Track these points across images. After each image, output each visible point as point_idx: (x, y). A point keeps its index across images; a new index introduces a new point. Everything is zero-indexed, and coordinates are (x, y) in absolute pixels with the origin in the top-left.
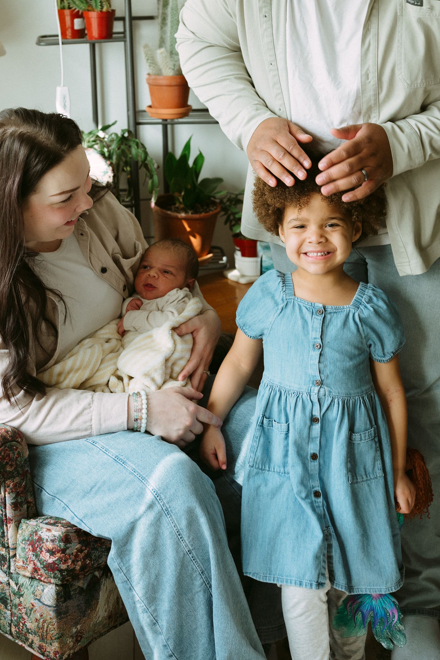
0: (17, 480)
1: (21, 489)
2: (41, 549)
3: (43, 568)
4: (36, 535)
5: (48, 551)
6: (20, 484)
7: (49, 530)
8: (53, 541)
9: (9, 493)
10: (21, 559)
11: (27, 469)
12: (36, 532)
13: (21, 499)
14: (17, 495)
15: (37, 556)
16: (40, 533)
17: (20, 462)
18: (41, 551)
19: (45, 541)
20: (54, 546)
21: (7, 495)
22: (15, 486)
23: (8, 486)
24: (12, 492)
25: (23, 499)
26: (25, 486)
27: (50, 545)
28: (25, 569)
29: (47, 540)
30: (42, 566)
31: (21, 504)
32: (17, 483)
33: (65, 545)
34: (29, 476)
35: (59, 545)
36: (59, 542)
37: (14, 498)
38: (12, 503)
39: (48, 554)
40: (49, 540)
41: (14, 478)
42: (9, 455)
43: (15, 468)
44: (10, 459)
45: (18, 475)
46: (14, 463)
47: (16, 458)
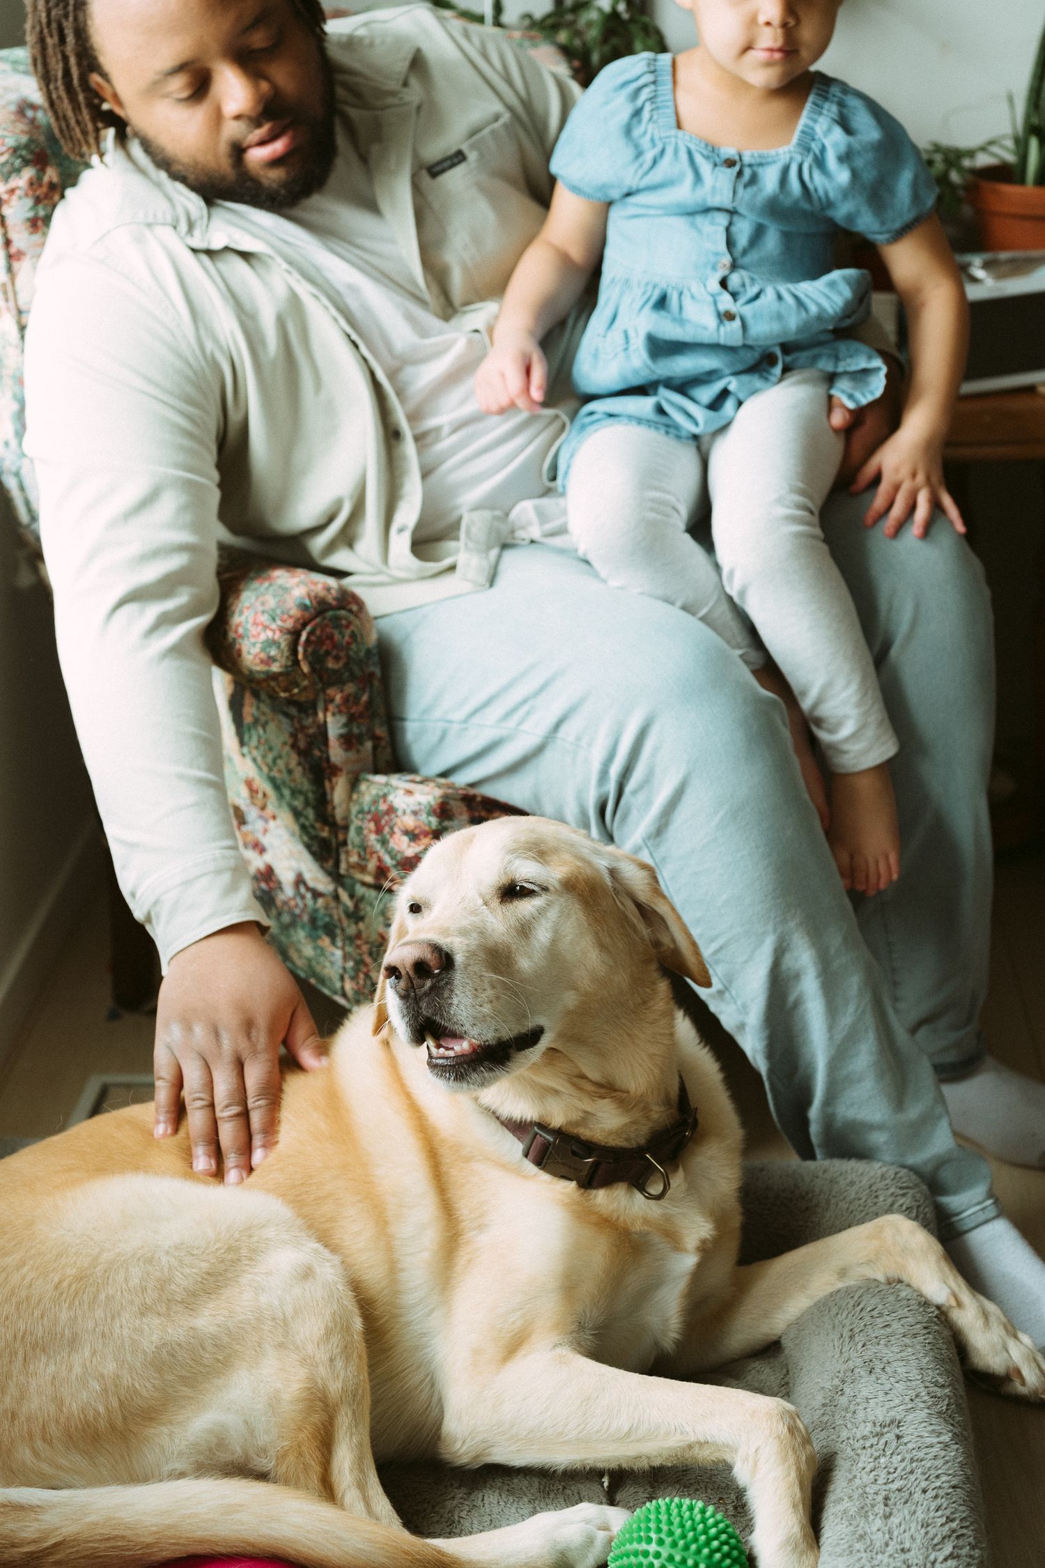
0: (350, 688)
1: (360, 708)
2: (392, 828)
3: (395, 866)
4: (385, 801)
5: (406, 832)
6: (357, 699)
7: (409, 792)
8: (415, 813)
9: (334, 714)
10: (356, 850)
11: (372, 669)
12: (385, 796)
13: (358, 728)
14: (352, 719)
15: (384, 842)
16: (391, 798)
17: (357, 653)
18: (392, 833)
19: (400, 813)
20: (417, 824)
21: (330, 719)
22: (346, 700)
23: (332, 700)
24: (340, 712)
25: (364, 729)
26: (370, 703)
27: (409, 822)
28: (363, 869)
29: (404, 813)
30: (394, 862)
31: (360, 739)
32: (349, 695)
33: (440, 823)
34: (376, 683)
35: (426, 821)
36: (429, 814)
37: (345, 725)
38: (341, 736)
39: (405, 839)
40: (408, 811)
41: (344, 683)
42: (331, 637)
43: (346, 665)
44: (335, 646)
45: (353, 678)
46: (342, 654)
47: (348, 644)
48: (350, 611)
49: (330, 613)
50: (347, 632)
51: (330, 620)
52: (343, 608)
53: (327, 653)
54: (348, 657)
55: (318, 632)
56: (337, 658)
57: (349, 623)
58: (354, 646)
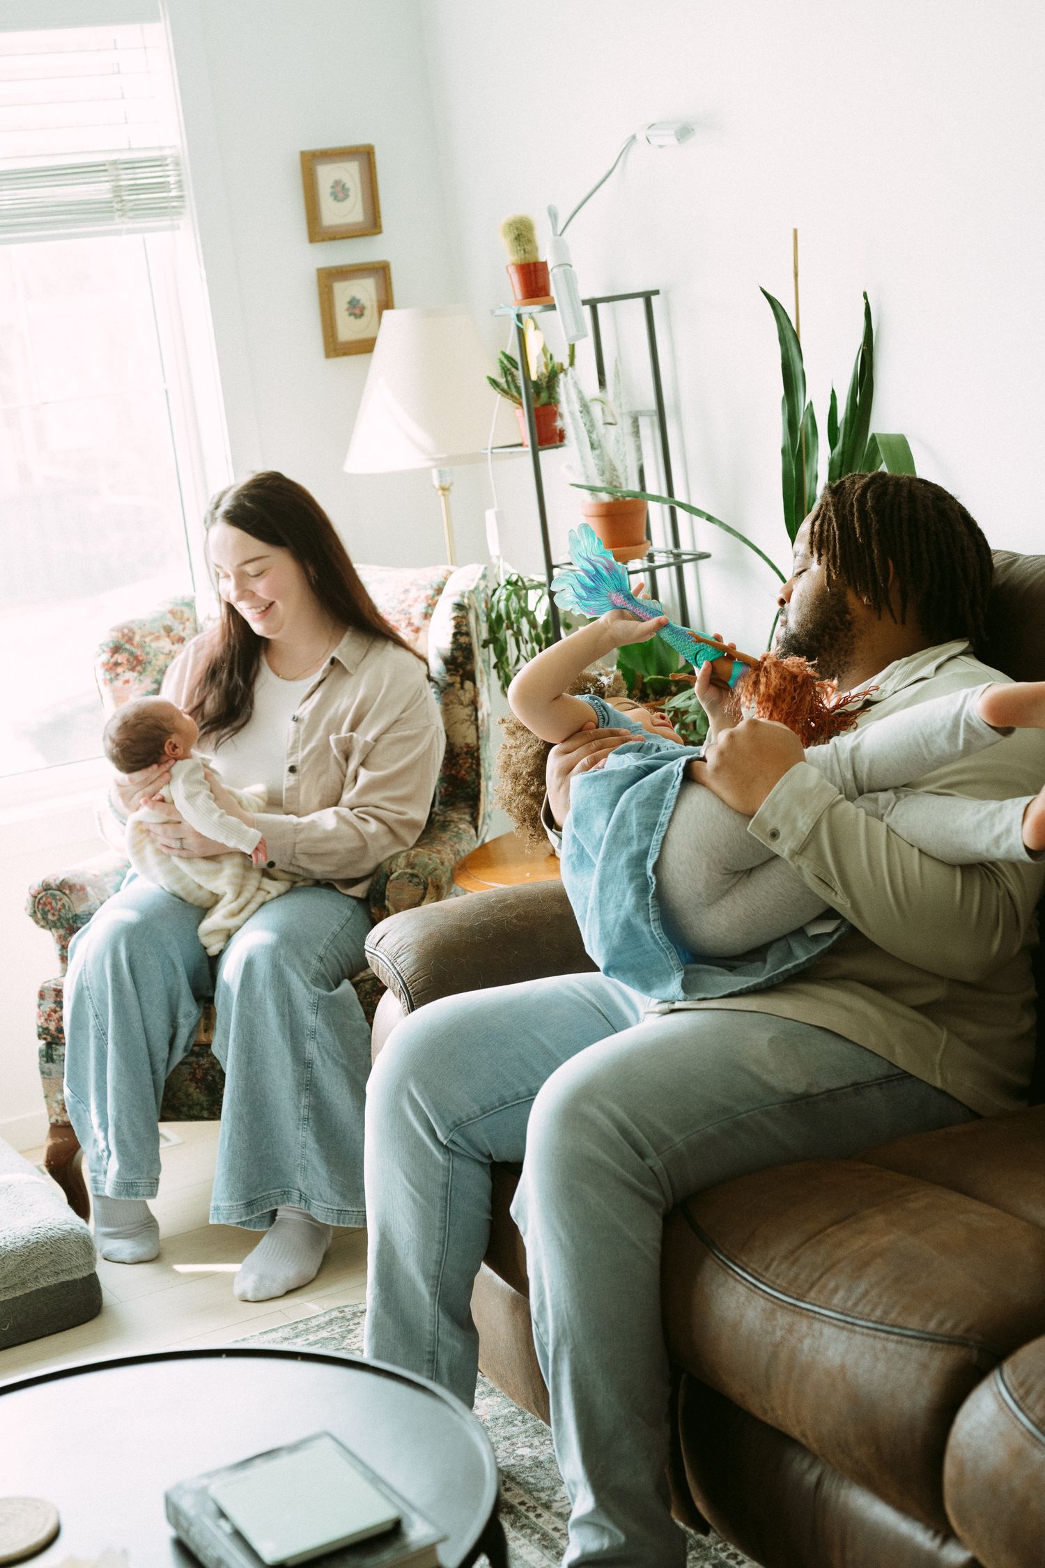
22: (60, 937)
37: (60, 950)
38: (59, 955)
41: (57, 928)
42: (51, 903)
43: (59, 919)
44: (52, 908)
45: (62, 927)
46: (56, 913)
47: (60, 909)
48: (64, 893)
49: (51, 891)
50: (60, 903)
51: (51, 894)
52: (61, 891)
53: (49, 911)
54: (59, 915)
55: (44, 899)
56: (53, 915)
57: (61, 899)
58: (63, 911)
